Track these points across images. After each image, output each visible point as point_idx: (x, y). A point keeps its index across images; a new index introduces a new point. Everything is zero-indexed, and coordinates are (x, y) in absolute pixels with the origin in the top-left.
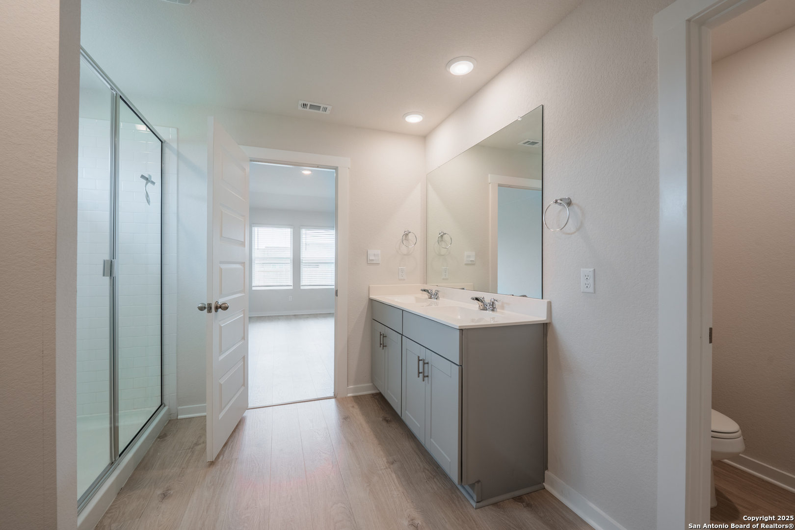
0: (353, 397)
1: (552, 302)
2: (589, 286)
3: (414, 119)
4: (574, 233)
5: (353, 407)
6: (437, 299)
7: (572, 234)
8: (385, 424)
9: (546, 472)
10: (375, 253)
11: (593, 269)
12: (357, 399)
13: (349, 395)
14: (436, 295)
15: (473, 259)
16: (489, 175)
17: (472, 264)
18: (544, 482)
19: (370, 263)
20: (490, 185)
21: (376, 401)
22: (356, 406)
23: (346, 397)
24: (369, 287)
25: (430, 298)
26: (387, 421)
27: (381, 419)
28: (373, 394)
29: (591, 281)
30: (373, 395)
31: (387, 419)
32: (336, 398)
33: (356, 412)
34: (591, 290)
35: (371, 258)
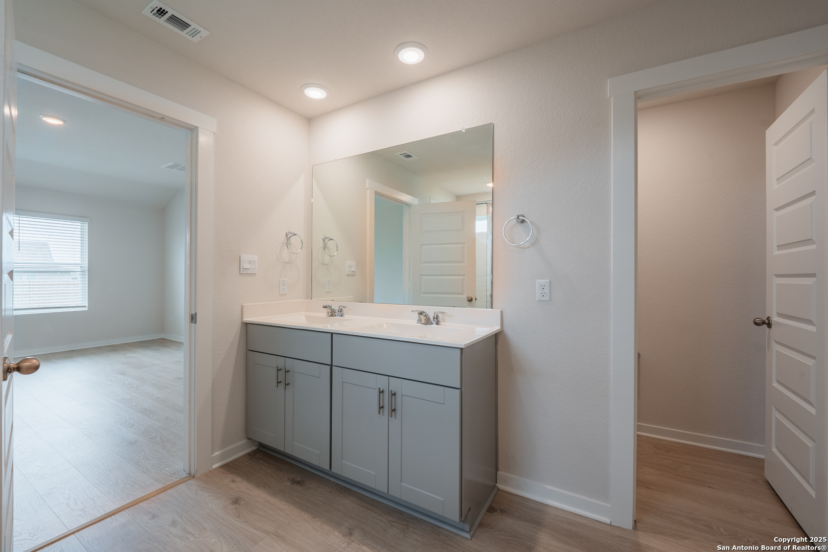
0: (221, 467)
1: (503, 311)
2: (545, 295)
3: (315, 94)
4: (529, 247)
5: (233, 481)
6: (341, 316)
7: (526, 248)
8: (298, 488)
9: (498, 473)
10: (249, 259)
11: (548, 281)
12: (231, 467)
13: (215, 466)
14: (341, 312)
15: (353, 269)
16: (367, 180)
17: (352, 275)
18: (496, 483)
19: (243, 272)
20: (368, 190)
21: (261, 461)
22: (238, 479)
23: (210, 472)
24: (242, 306)
25: (332, 316)
26: (298, 483)
27: (289, 484)
28: (249, 454)
29: (547, 290)
30: (251, 455)
31: (296, 480)
32: (194, 477)
33: (242, 487)
34: (547, 298)
35: (246, 265)
